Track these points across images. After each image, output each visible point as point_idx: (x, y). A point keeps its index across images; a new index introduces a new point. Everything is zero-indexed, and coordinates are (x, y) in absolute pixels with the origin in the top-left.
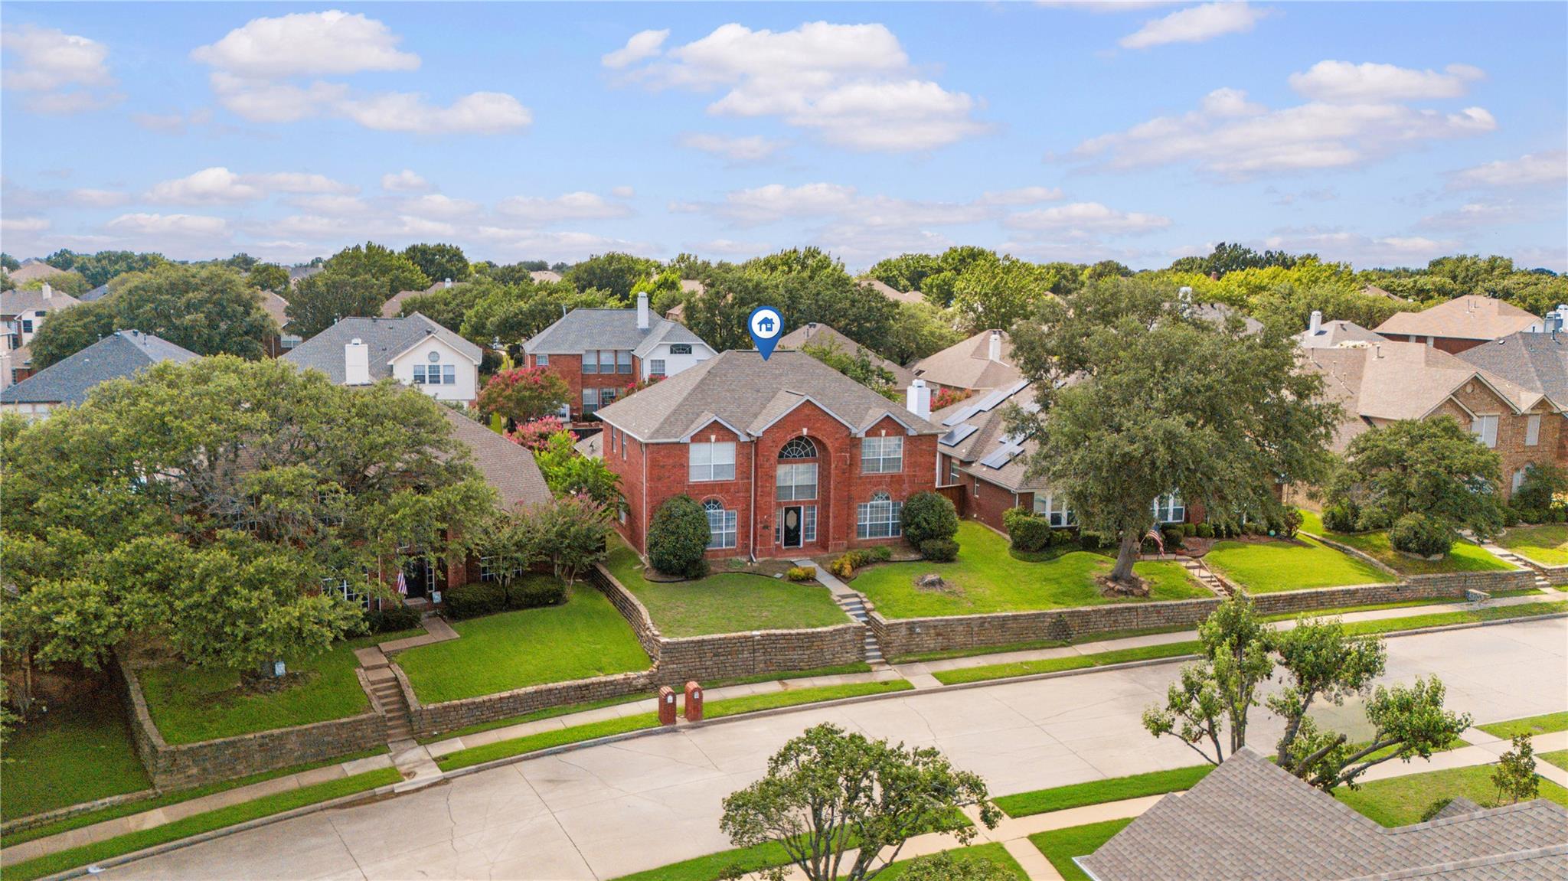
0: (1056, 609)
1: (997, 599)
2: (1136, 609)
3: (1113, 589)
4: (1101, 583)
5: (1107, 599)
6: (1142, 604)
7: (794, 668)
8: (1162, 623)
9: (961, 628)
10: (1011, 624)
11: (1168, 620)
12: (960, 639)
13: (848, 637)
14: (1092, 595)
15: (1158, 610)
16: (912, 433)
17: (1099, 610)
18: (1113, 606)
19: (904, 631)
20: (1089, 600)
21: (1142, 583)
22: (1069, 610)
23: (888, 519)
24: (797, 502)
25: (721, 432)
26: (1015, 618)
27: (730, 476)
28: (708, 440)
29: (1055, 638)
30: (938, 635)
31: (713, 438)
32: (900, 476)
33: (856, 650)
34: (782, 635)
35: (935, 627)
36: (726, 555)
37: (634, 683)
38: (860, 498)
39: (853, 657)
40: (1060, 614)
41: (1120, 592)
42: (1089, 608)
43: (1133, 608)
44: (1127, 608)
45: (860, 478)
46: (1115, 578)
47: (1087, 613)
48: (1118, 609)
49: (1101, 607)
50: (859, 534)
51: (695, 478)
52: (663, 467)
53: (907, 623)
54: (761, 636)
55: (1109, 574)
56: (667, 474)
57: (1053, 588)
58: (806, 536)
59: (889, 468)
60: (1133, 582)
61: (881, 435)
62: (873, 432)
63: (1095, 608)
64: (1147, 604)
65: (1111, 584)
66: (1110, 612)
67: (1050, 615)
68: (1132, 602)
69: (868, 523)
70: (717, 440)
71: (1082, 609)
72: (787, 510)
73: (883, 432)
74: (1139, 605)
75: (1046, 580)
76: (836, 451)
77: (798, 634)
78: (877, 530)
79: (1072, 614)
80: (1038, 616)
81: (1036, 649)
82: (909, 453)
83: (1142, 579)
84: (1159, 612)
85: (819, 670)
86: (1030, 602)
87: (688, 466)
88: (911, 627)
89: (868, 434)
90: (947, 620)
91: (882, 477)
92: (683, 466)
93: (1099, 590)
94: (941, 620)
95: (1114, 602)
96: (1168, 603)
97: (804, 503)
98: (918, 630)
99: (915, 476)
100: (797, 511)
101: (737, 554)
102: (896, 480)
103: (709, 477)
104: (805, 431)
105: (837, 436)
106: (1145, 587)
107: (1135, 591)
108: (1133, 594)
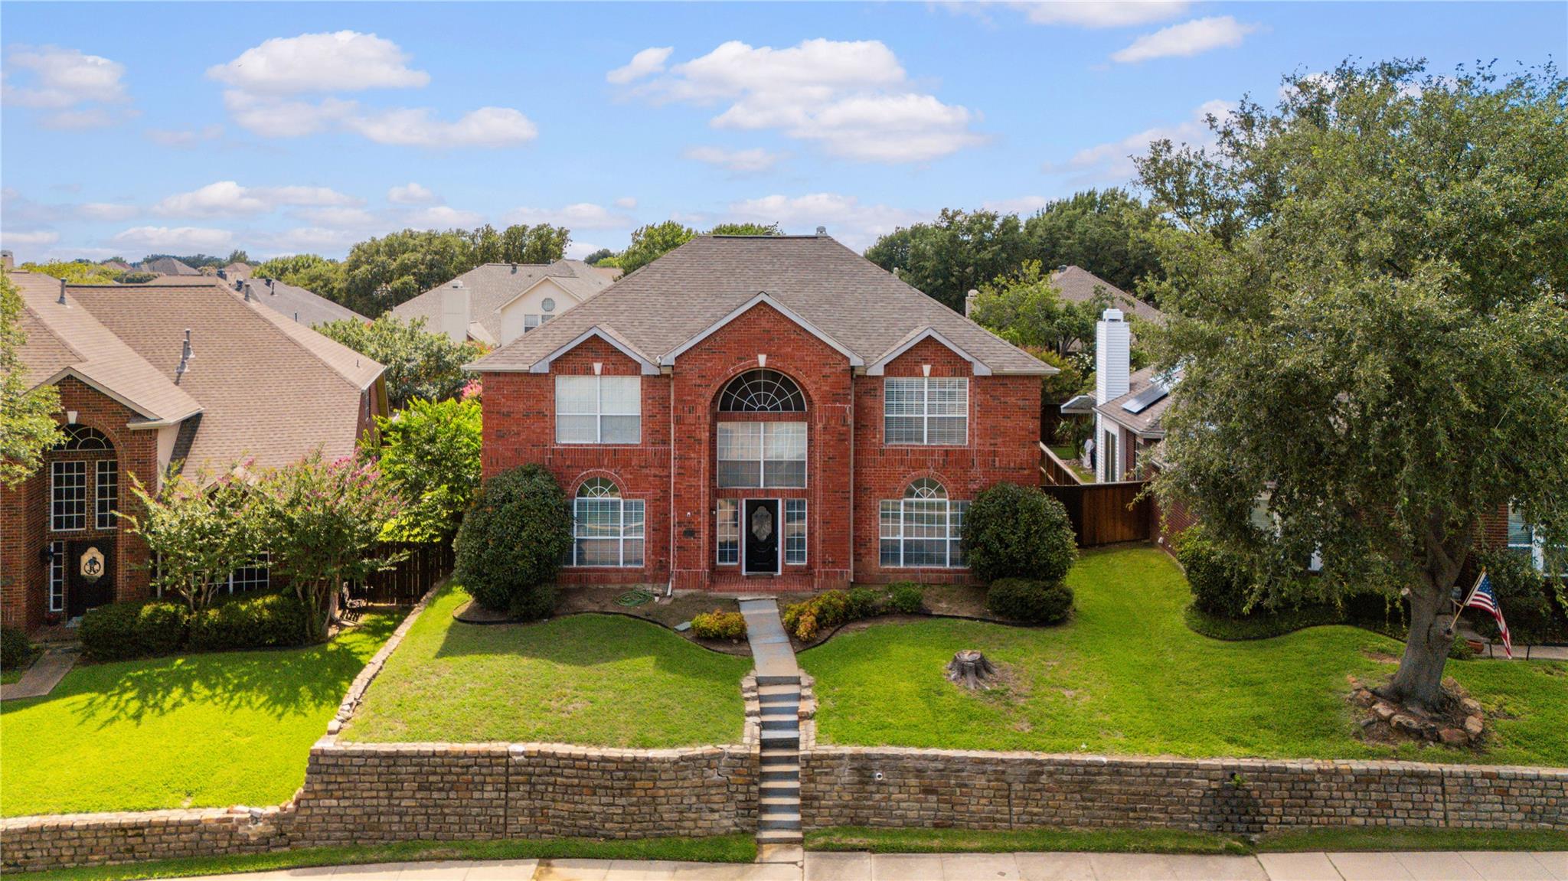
0: (1231, 757)
1: (1100, 717)
2: (1441, 778)
3: (1388, 720)
4: (1360, 704)
5: (1366, 745)
6: (1458, 768)
7: (592, 833)
8: (1515, 820)
9: (981, 782)
10: (1103, 782)
11: (1531, 814)
12: (979, 806)
13: (714, 776)
14: (1329, 731)
15: (1503, 788)
16: (980, 370)
17: (1337, 772)
18: (1375, 765)
19: (845, 776)
20: (1319, 744)
21: (1469, 712)
22: (1258, 763)
23: (942, 532)
24: (767, 492)
25: (613, 358)
26: (1116, 769)
27: (633, 437)
28: (589, 371)
29: (1219, 829)
30: (928, 791)
31: (598, 367)
32: (963, 452)
33: (731, 806)
34: (570, 757)
35: (919, 773)
36: (625, 580)
37: (241, 830)
38: (883, 489)
39: (725, 821)
40: (1232, 772)
41: (1404, 731)
42: (1309, 765)
43: (1428, 775)
44: (1413, 774)
45: (882, 453)
46: (1398, 696)
47: (1306, 777)
48: (1388, 773)
49: (1342, 764)
50: (885, 558)
51: (568, 435)
52: (509, 414)
53: (853, 757)
54: (528, 755)
55: (1382, 685)
56: (515, 428)
57: (1245, 704)
58: (789, 556)
59: (942, 435)
60: (1447, 708)
61: (921, 374)
62: (904, 365)
63: (1327, 765)
64: (1473, 768)
65: (1383, 710)
66: (1365, 779)
67: (1207, 772)
68: (1432, 759)
69: (901, 537)
70: (605, 372)
71: (1293, 764)
72: (752, 506)
73: (927, 369)
74: (1447, 768)
75: (1236, 682)
76: (824, 398)
77: (604, 759)
78: (917, 552)
79: (1265, 775)
80: (1172, 770)
81: (1160, 851)
82: (982, 410)
83: (1471, 703)
84: (1504, 792)
85: (642, 845)
86: (1173, 734)
87: (553, 416)
88: (863, 766)
89: (891, 368)
90: (948, 760)
91: (928, 452)
92: (543, 413)
93: (1349, 720)
94: (935, 758)
95: (1381, 756)
96: (1530, 771)
97: (781, 493)
98: (879, 776)
99: (995, 453)
100: (772, 506)
101: (645, 580)
102: (954, 460)
103: (593, 437)
104: (762, 360)
105: (827, 370)
106: (1474, 725)
107: (1444, 732)
108: (1438, 739)
